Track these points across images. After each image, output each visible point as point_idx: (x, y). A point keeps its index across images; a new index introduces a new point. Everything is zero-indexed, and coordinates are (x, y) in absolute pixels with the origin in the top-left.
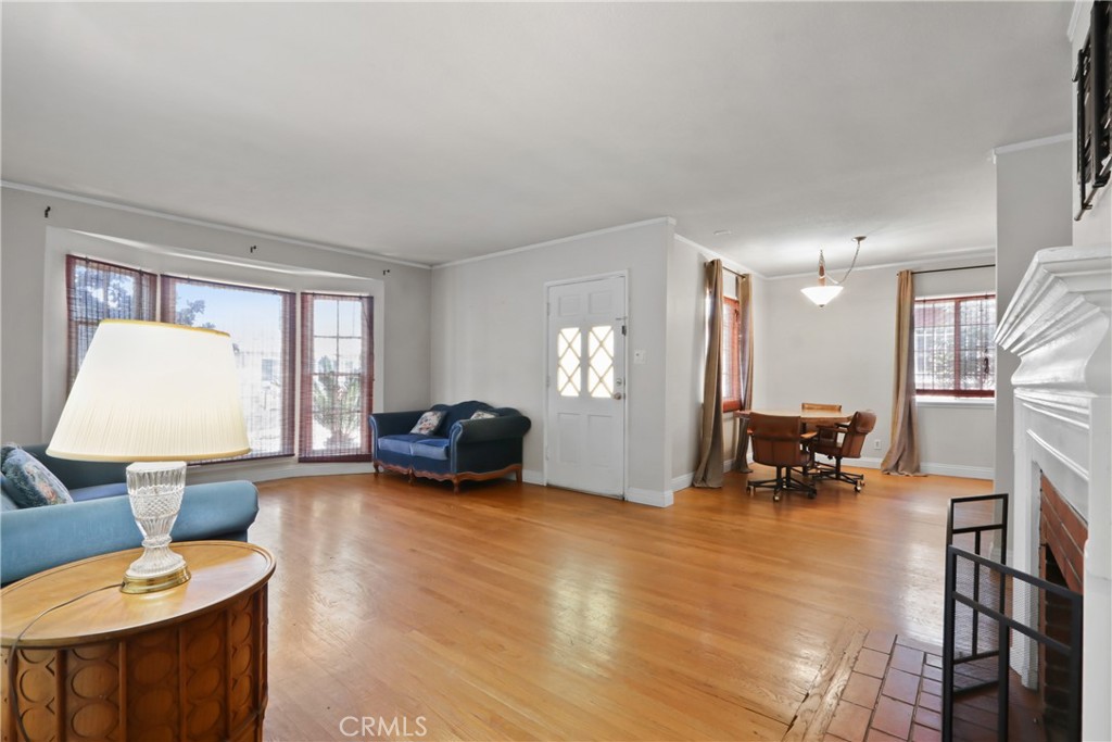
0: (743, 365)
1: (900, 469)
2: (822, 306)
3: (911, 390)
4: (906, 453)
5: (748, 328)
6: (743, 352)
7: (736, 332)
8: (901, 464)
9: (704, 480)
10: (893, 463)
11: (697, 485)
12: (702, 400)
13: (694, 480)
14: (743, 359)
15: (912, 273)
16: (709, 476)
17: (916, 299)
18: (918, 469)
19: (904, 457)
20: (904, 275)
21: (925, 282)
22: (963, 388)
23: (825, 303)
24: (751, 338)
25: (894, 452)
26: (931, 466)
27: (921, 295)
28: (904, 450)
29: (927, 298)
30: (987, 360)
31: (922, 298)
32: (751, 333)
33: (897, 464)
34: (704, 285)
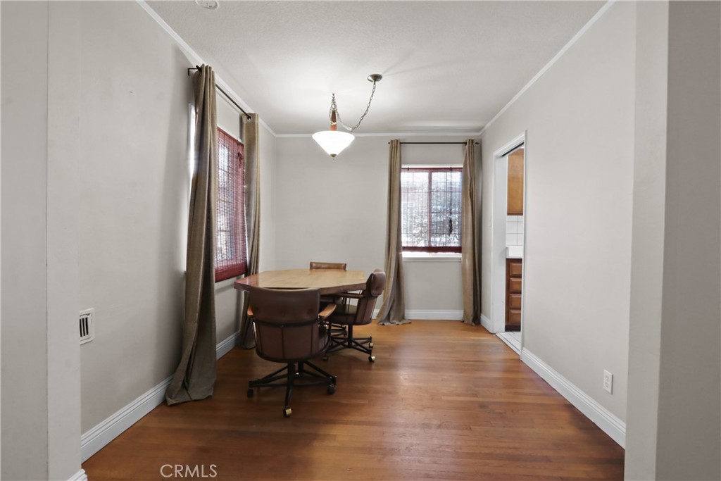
0: (249, 221)
1: (391, 318)
2: (334, 156)
3: (399, 248)
4: (395, 305)
5: (254, 177)
6: (248, 206)
7: (240, 181)
8: (392, 314)
9: (185, 386)
10: (386, 314)
11: (171, 401)
12: (183, 267)
13: (168, 392)
14: (248, 214)
15: (401, 143)
16: (194, 380)
17: (403, 167)
18: (403, 318)
19: (394, 308)
20: (395, 144)
21: (409, 152)
22: (433, 245)
23: (337, 153)
24: (258, 189)
25: (388, 304)
26: (412, 313)
27: (405, 164)
28: (394, 301)
29: (410, 167)
30: (451, 221)
31: (406, 167)
32: (258, 183)
33: (389, 315)
34: (188, 102)
